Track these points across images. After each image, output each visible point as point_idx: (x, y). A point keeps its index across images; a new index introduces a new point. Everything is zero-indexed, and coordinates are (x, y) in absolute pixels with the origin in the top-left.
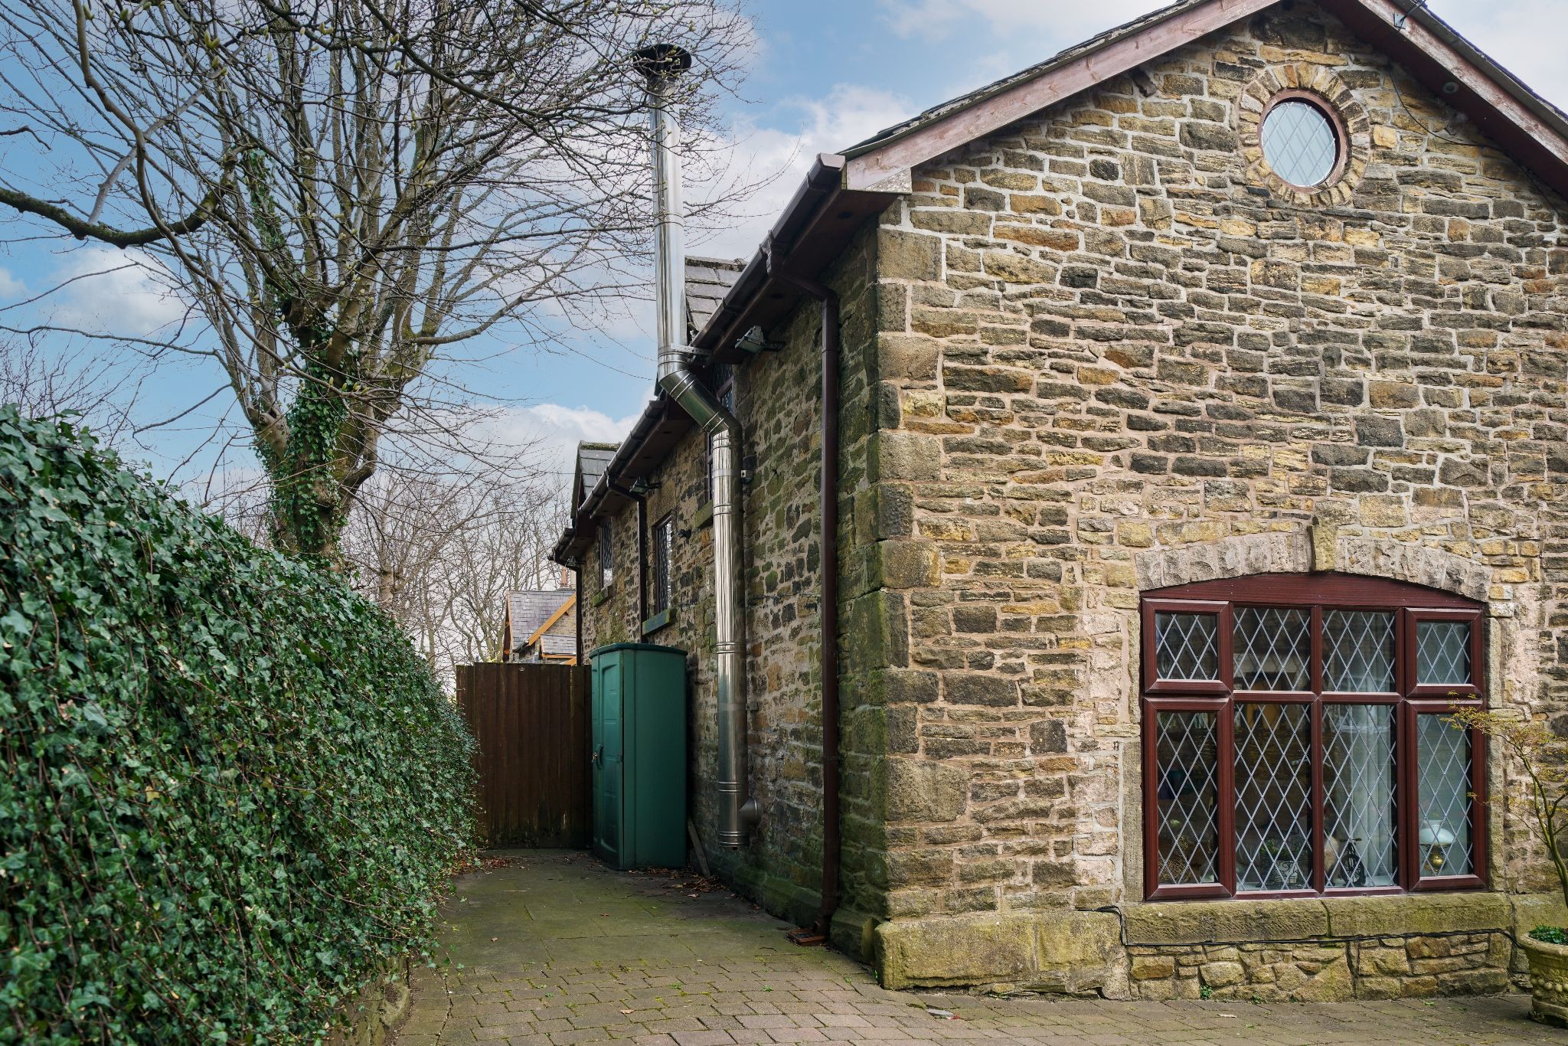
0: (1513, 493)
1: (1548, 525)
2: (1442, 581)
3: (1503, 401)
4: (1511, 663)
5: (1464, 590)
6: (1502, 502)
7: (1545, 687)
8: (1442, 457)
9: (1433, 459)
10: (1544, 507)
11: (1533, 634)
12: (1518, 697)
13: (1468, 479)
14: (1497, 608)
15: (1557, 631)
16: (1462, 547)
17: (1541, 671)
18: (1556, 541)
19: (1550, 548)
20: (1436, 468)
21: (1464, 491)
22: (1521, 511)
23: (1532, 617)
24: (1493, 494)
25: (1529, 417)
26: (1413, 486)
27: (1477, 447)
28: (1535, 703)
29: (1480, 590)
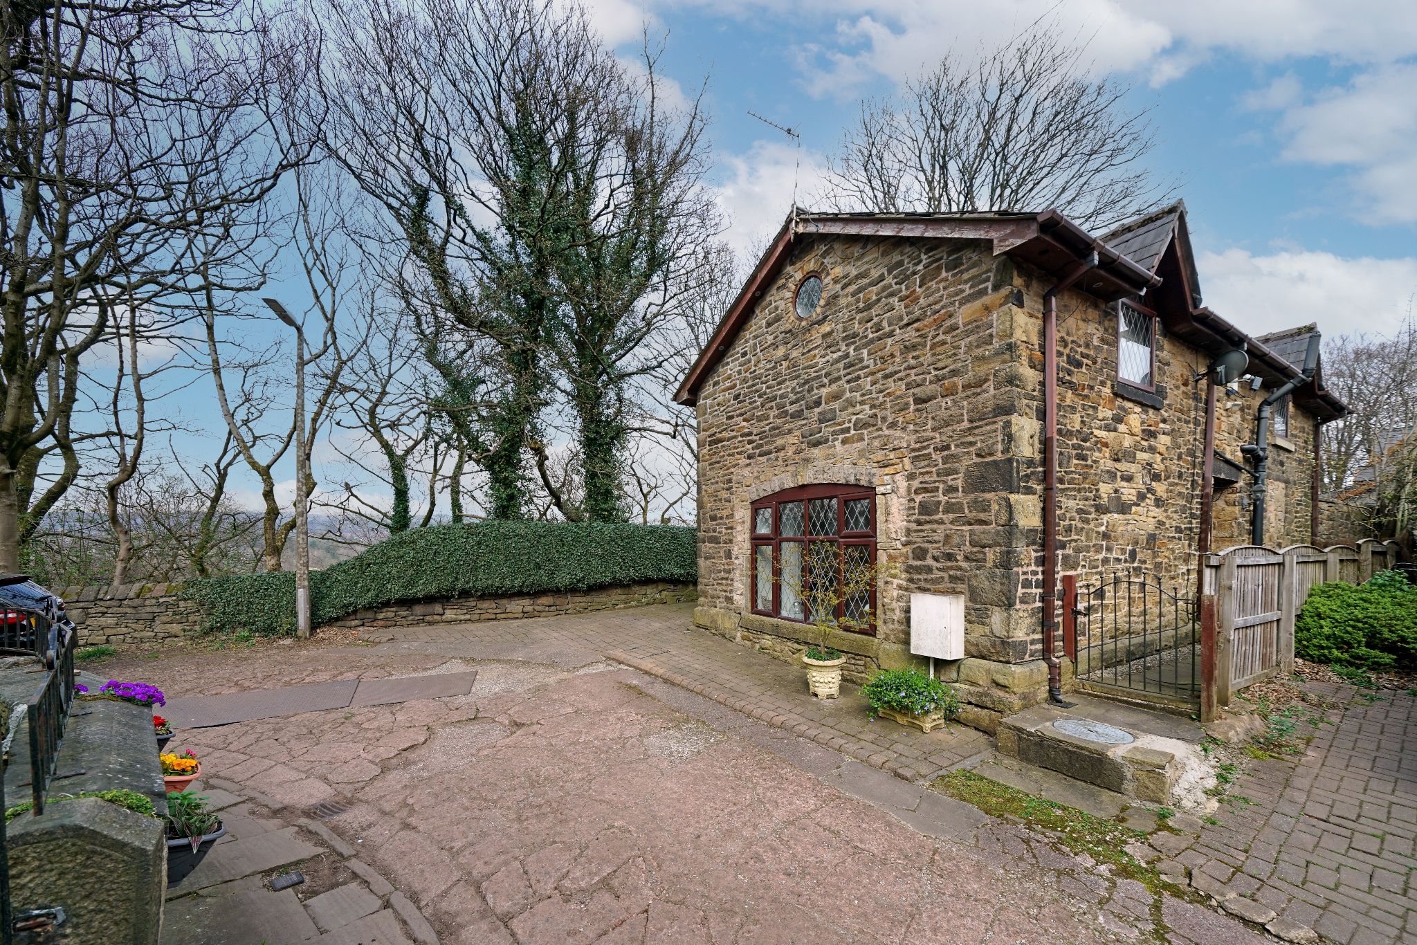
0: (893, 425)
1: (913, 438)
2: (852, 480)
3: (886, 377)
4: (890, 518)
5: (862, 483)
6: (886, 432)
7: (908, 531)
8: (854, 418)
9: (850, 421)
10: (911, 427)
11: (903, 501)
12: (894, 536)
13: (866, 425)
14: (880, 490)
15: (918, 498)
16: (862, 461)
17: (909, 521)
18: (918, 445)
19: (914, 450)
20: (851, 425)
21: (865, 432)
22: (898, 433)
23: (903, 491)
24: (881, 429)
25: (901, 379)
26: (841, 437)
27: (873, 407)
28: (903, 539)
29: (870, 482)
